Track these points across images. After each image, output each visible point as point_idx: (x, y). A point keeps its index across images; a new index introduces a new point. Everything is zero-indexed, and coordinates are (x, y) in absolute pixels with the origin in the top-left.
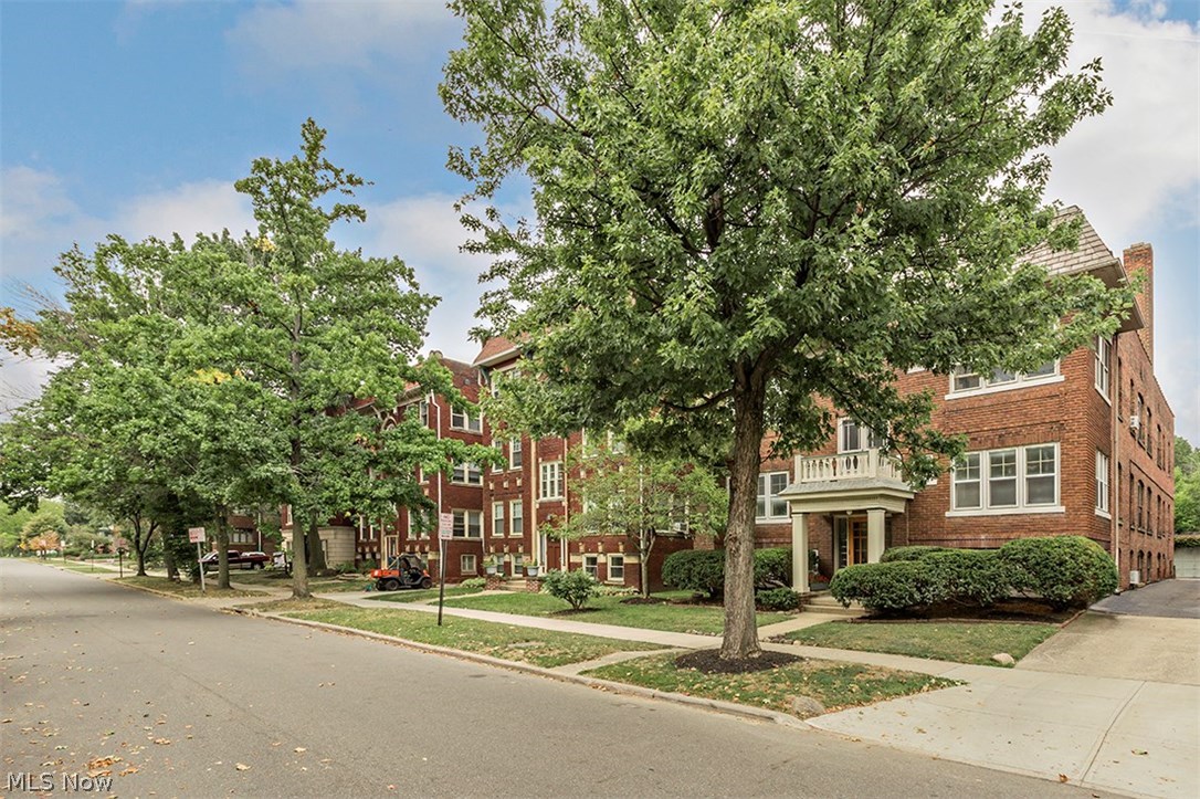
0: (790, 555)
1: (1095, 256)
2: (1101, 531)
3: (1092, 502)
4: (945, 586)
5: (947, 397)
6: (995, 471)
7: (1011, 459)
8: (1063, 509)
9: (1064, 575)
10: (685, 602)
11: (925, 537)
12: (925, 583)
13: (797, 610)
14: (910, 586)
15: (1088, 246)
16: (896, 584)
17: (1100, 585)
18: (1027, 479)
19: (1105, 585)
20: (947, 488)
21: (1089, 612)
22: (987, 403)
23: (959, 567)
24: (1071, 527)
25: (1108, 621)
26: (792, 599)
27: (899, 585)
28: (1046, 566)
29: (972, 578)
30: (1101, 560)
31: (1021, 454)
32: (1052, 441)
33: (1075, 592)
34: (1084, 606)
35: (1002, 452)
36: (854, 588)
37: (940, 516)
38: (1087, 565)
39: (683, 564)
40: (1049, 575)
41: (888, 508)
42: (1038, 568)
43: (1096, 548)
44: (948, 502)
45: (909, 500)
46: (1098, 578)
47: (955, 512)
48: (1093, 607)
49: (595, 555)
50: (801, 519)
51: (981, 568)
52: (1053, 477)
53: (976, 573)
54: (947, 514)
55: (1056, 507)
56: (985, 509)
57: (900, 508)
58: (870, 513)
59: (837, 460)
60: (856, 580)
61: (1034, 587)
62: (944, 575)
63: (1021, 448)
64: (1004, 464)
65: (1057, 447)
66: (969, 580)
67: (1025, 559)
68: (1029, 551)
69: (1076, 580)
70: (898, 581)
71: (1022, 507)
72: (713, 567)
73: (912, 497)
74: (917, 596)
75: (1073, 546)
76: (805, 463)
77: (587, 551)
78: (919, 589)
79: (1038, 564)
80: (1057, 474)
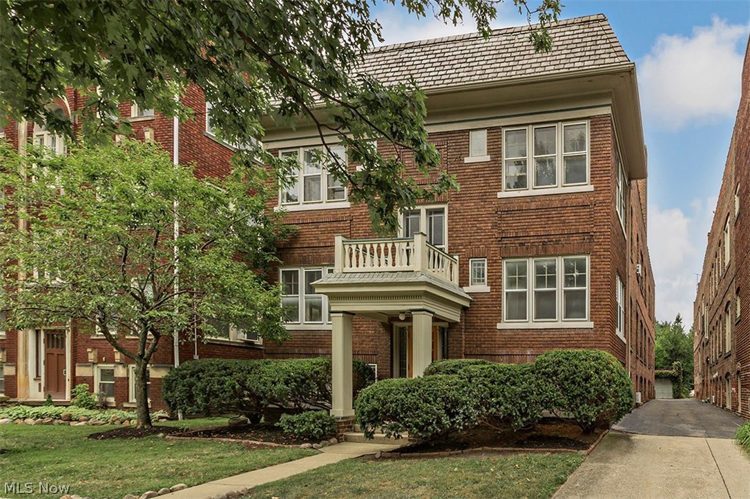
0: (328, 368)
1: (617, 60)
2: (619, 349)
3: (613, 324)
4: (477, 407)
5: (500, 195)
6: (540, 281)
7: (552, 269)
8: (591, 325)
9: (589, 392)
10: (221, 432)
11: (479, 351)
12: (456, 403)
13: (333, 440)
14: (437, 408)
15: (612, 50)
16: (422, 404)
17: (619, 403)
18: (565, 291)
19: (623, 405)
20: (499, 297)
21: (611, 433)
22: (533, 206)
23: (492, 382)
24: (598, 344)
25: (625, 442)
26: (323, 426)
27: (426, 406)
28: (573, 383)
29: (504, 396)
30: (621, 376)
31: (560, 263)
32: (584, 254)
33: (599, 412)
34: (606, 426)
35: (545, 262)
36: (376, 411)
37: (493, 329)
38: (609, 381)
39: (183, 377)
40: (576, 392)
41: (437, 312)
42: (566, 383)
43: (615, 363)
44: (499, 313)
45: (464, 309)
46: (618, 397)
47: (506, 324)
48: (614, 427)
49: (110, 366)
50: (341, 319)
51: (514, 384)
52: (585, 291)
53: (509, 390)
54: (499, 326)
55: (587, 323)
56: (531, 322)
57: (455, 316)
58: (415, 316)
59: (397, 245)
60: (378, 399)
61: (561, 405)
62: (476, 392)
63: (560, 257)
64: (546, 275)
65: (588, 259)
66: (501, 398)
67: (555, 373)
68: (558, 364)
69: (600, 399)
70: (426, 401)
71: (560, 322)
72: (223, 383)
73: (467, 304)
74: (446, 421)
75: (597, 359)
76: (347, 247)
77: (100, 361)
78: (448, 412)
79: (566, 379)
80: (587, 288)
